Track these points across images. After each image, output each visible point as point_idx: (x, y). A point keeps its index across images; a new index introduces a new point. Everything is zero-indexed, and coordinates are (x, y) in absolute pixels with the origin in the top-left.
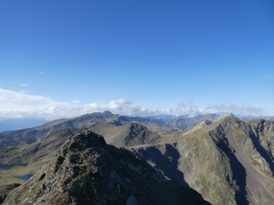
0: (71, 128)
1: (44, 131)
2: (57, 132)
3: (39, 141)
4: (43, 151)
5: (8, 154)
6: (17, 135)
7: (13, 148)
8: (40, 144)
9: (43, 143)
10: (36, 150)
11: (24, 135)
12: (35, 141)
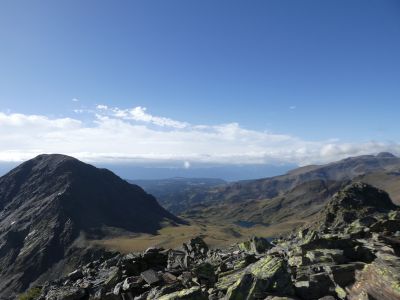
0: (324, 179)
1: (288, 182)
2: (305, 184)
3: (281, 194)
4: (287, 209)
5: (247, 208)
6: (255, 186)
7: (252, 202)
8: (283, 199)
9: (288, 199)
10: (279, 207)
11: (264, 187)
12: (277, 194)
